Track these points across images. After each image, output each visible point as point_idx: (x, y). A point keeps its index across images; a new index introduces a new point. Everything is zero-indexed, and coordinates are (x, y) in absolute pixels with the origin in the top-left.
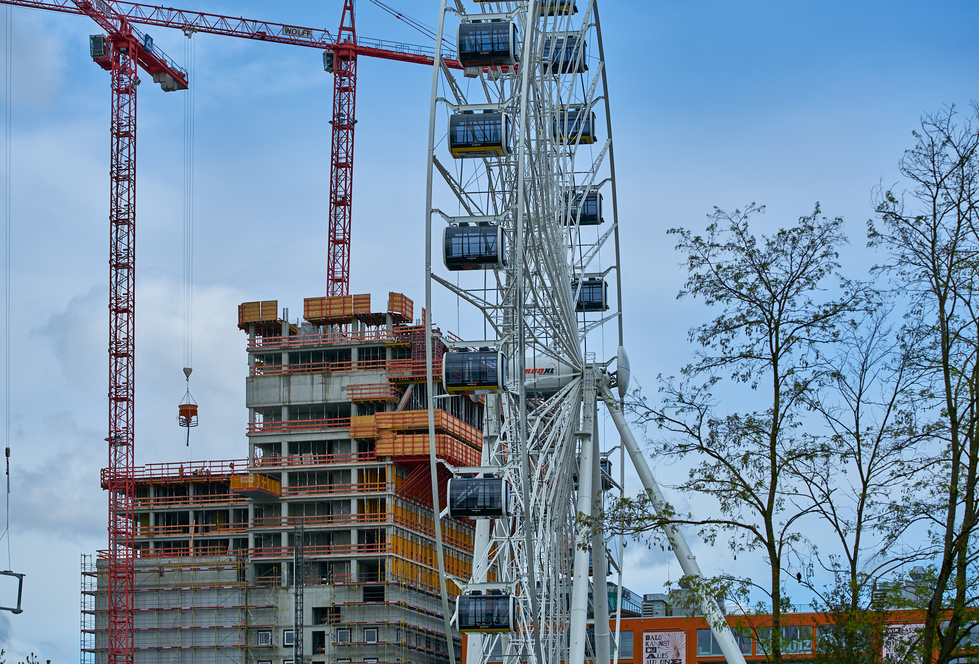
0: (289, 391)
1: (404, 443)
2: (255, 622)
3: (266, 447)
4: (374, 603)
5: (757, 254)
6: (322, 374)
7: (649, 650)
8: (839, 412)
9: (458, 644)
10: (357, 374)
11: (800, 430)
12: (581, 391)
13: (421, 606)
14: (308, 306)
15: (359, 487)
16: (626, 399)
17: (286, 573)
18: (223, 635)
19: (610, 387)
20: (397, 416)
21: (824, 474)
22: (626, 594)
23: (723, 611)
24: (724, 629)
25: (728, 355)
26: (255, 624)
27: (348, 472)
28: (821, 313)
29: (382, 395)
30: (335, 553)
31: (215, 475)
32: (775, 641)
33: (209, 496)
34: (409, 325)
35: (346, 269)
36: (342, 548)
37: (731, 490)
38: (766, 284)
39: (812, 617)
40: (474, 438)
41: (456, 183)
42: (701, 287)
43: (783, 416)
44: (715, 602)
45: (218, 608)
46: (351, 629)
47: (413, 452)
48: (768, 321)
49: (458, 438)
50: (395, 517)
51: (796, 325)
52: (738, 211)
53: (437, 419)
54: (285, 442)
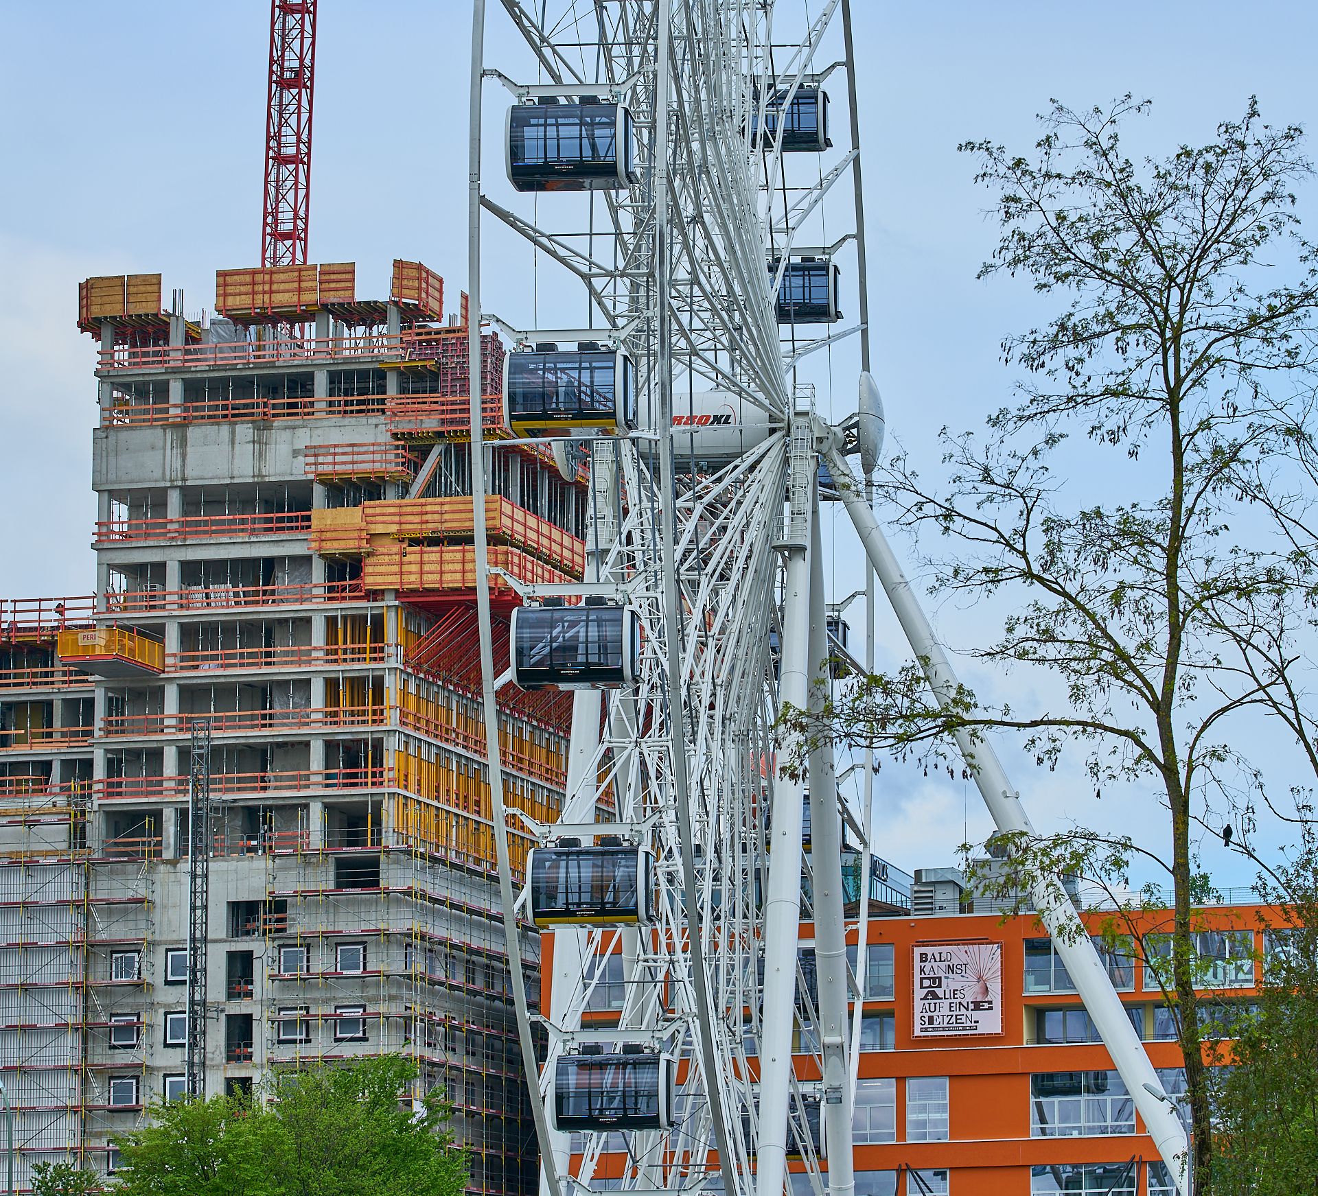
0: (184, 456)
1: (422, 563)
2: (106, 931)
3: (135, 571)
4: (358, 890)
5: (1136, 194)
6: (253, 422)
7: (926, 983)
8: (1299, 506)
9: (535, 974)
10: (325, 423)
11: (1224, 542)
12: (786, 461)
13: (456, 897)
14: (225, 285)
15: (328, 653)
16: (877, 477)
17: (172, 830)
18: (36, 961)
19: (845, 452)
20: (409, 509)
21: (1273, 627)
22: (879, 870)
23: (1076, 901)
24: (1078, 939)
25: (1081, 391)
26: (103, 936)
27: (304, 623)
28: (1264, 312)
29: (377, 465)
30: (276, 788)
31: (25, 629)
32: (1182, 962)
33: (12, 671)
34: (434, 325)
35: (302, 213)
36: (293, 778)
37: (1089, 659)
38: (1155, 254)
39: (1258, 912)
40: (566, 553)
41: (533, 25)
42: (1026, 258)
43: (1191, 512)
44: (1060, 884)
45: (25, 905)
46: (308, 946)
47: (441, 581)
48: (1159, 325)
49: (535, 553)
50: (403, 714)
51: (1215, 334)
52: (1097, 110)
53: (491, 514)
54: (173, 561)
